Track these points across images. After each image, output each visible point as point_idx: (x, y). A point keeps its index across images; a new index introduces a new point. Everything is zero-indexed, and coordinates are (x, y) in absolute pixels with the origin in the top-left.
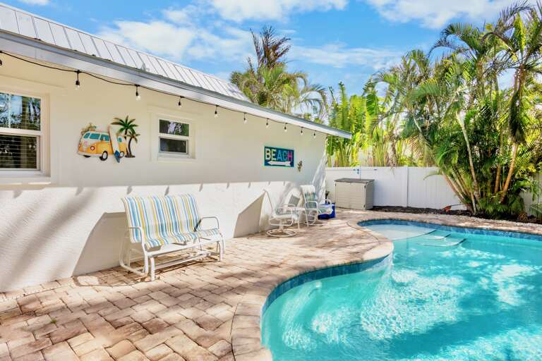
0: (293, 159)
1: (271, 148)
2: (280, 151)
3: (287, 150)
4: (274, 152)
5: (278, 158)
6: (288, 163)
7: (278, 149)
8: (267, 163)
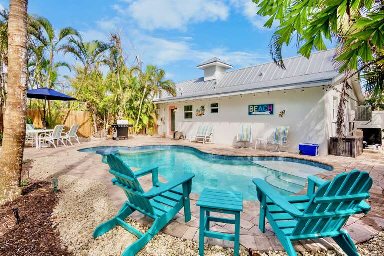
0: (273, 109)
1: (254, 106)
2: (261, 107)
3: (267, 105)
4: (256, 108)
5: (259, 110)
6: (268, 113)
7: (259, 106)
8: (250, 114)
